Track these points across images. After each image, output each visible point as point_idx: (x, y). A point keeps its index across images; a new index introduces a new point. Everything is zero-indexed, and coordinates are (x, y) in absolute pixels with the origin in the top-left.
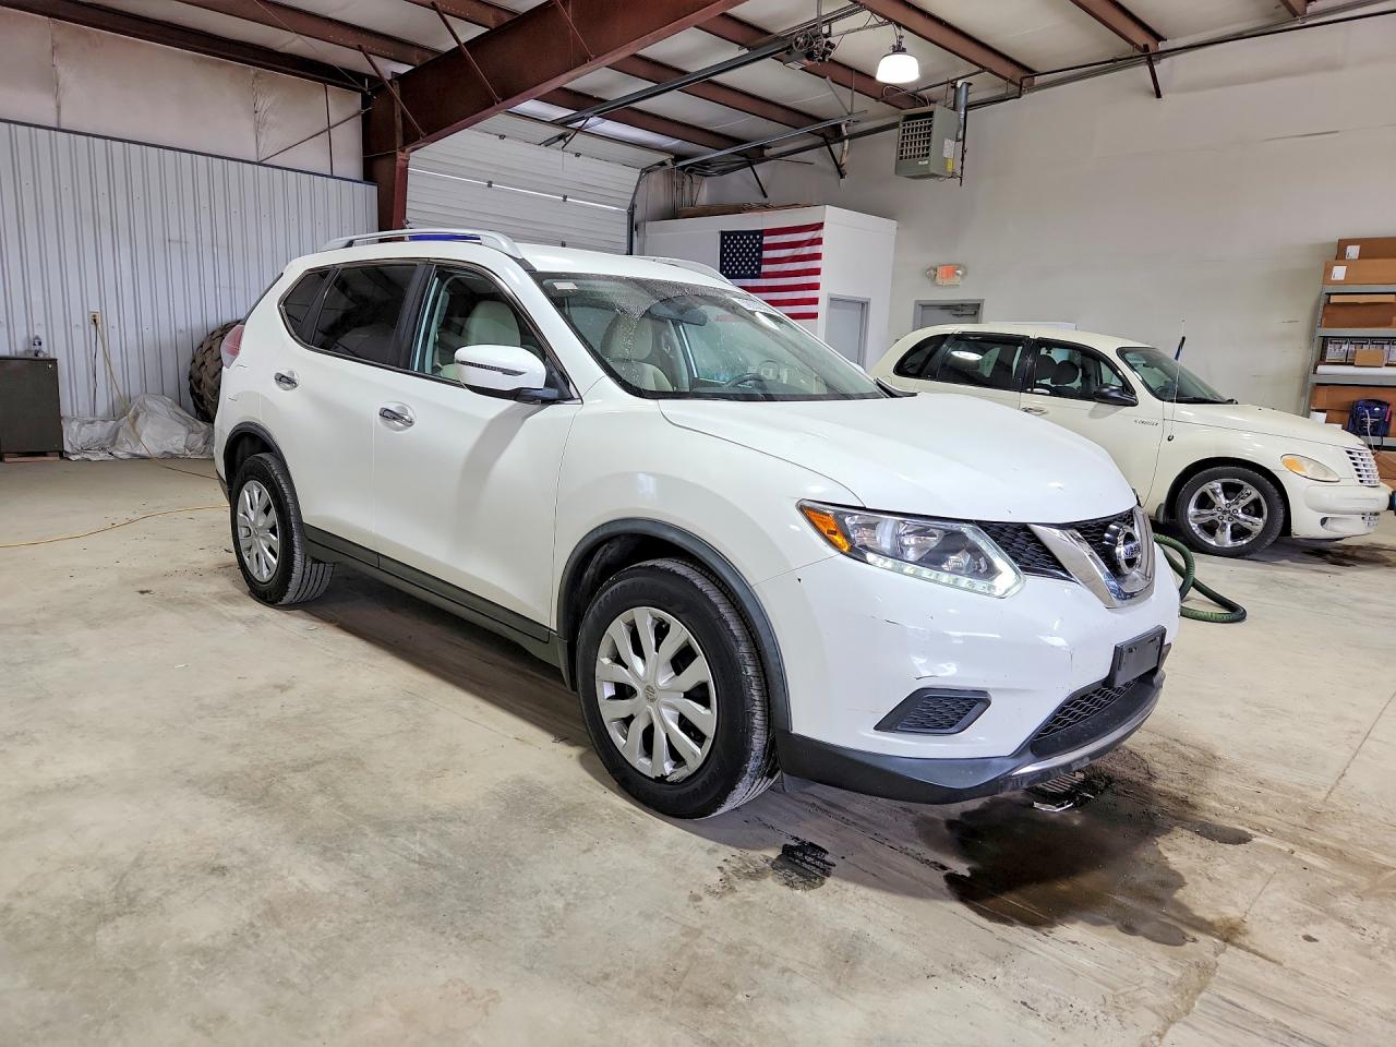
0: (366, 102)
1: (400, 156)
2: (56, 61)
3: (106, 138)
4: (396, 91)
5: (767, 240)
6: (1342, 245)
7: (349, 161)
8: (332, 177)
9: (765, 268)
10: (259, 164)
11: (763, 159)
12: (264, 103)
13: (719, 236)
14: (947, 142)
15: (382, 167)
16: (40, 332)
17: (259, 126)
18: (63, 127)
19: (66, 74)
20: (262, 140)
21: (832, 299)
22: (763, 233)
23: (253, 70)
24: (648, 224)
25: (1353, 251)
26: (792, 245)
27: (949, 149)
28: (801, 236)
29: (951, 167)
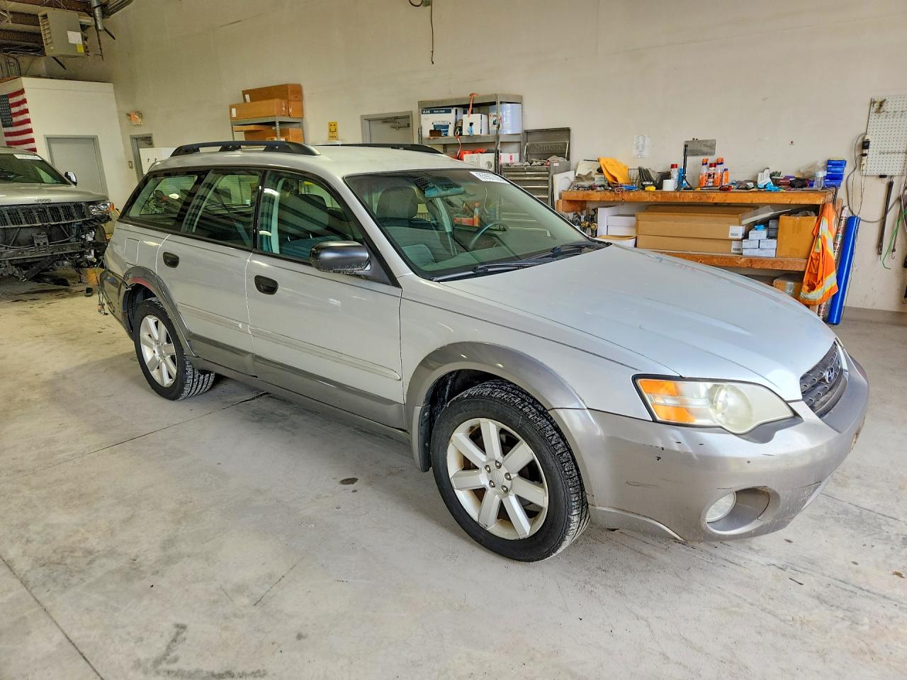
5: (12, 101)
6: (245, 93)
9: (15, 119)
14: (70, 34)
21: (47, 138)
22: (8, 97)
25: (247, 97)
26: (18, 104)
27: (75, 37)
28: (19, 98)
29: (81, 50)
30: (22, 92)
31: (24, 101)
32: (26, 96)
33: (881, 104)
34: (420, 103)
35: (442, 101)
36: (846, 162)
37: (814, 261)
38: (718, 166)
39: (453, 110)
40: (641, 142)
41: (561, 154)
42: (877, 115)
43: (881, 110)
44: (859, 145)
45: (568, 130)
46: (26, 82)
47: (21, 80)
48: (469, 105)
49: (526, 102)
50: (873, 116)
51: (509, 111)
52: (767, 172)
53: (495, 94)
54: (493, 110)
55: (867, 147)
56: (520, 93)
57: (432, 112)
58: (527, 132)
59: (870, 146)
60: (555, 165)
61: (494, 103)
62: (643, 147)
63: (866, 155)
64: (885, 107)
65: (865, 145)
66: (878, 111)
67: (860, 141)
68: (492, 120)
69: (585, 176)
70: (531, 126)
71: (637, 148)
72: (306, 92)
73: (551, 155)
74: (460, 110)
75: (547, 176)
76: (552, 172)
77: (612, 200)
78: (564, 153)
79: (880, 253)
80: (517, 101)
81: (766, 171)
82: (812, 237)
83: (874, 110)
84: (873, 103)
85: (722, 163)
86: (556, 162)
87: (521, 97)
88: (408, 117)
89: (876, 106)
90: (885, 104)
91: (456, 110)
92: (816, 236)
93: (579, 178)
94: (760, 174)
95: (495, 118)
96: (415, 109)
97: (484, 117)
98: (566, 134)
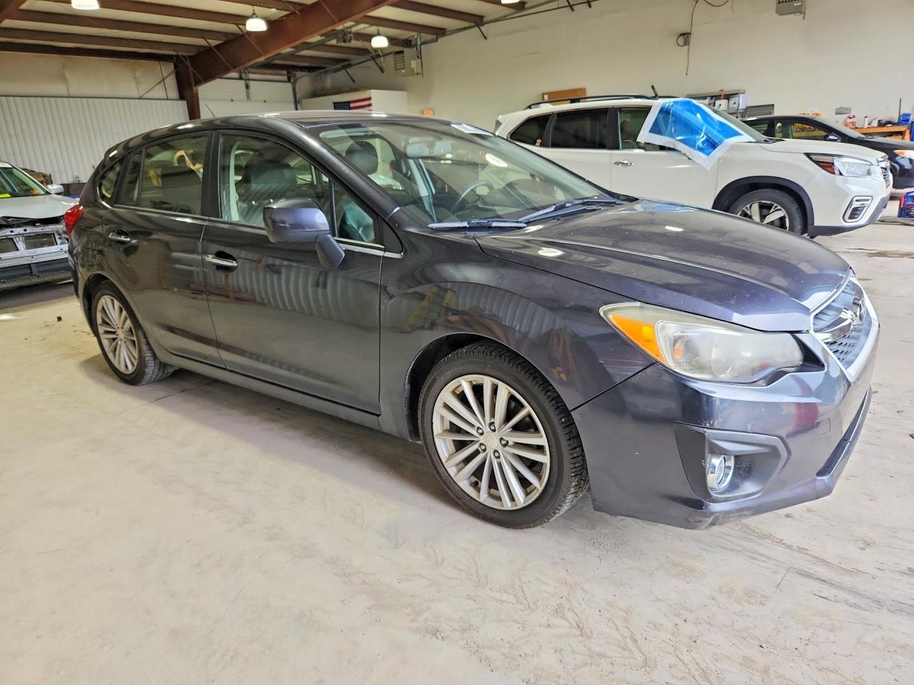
0: (175, 67)
1: (194, 88)
2: (65, 71)
3: (86, 98)
4: (188, 63)
5: (352, 105)
7: (174, 93)
8: (168, 99)
10: (140, 98)
11: (350, 65)
12: (138, 74)
13: (333, 105)
14: (413, 61)
15: (187, 94)
16: (76, 174)
17: (138, 84)
18: (71, 95)
19: (68, 76)
20: (140, 89)
22: (349, 102)
23: (132, 61)
24: (303, 101)
25: (545, 96)
26: (362, 107)
27: (414, 64)
28: (364, 103)
29: (416, 71)
30: (370, 99)
31: (370, 104)
32: (372, 102)
35: (701, 94)
39: (708, 98)
45: (773, 106)
46: (374, 93)
47: (369, 92)
48: (721, 95)
51: (742, 97)
52: (877, 120)
53: (735, 90)
54: (734, 97)
56: (743, 88)
58: (747, 108)
68: (733, 102)
70: (749, 105)
87: (744, 90)
94: (873, 121)
97: (727, 101)
98: (771, 108)
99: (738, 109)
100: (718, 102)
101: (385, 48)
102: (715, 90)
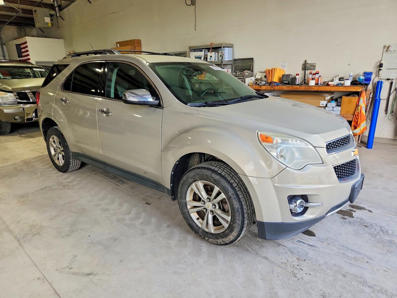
5: (22, 46)
6: (117, 43)
9: (23, 54)
14: (45, 18)
21: (36, 62)
22: (20, 44)
25: (118, 45)
26: (25, 48)
27: (48, 20)
28: (25, 45)
29: (50, 25)
30: (26, 43)
31: (27, 47)
32: (27, 44)
33: (388, 48)
34: (190, 47)
35: (199, 46)
36: (372, 73)
37: (356, 116)
38: (317, 75)
40: (284, 64)
41: (249, 70)
42: (387, 52)
43: (388, 50)
44: (378, 66)
45: (252, 59)
47: (26, 38)
48: (210, 48)
49: (234, 47)
50: (384, 53)
51: (227, 51)
53: (221, 43)
54: (220, 50)
55: (382, 67)
56: (232, 43)
57: (194, 51)
58: (235, 60)
59: (383, 66)
60: (246, 74)
61: (221, 47)
62: (285, 66)
63: (381, 70)
64: (390, 49)
65: (381, 65)
66: (387, 51)
67: (379, 64)
68: (220, 54)
69: (259, 79)
70: (237, 57)
71: (282, 67)
72: (143, 43)
73: (245, 70)
74: (206, 51)
75: (243, 79)
76: (245, 77)
77: (270, 89)
78: (251, 69)
79: (386, 113)
80: (231, 46)
81: (337, 77)
82: (356, 106)
83: (385, 50)
84: (385, 47)
85: (318, 73)
86: (247, 73)
88: (185, 53)
89: (386, 48)
90: (390, 47)
91: (205, 50)
92: (357, 105)
93: (256, 80)
94: (334, 78)
95: (221, 54)
96: (187, 50)
97: (216, 53)
98: (251, 61)
99: (222, 62)
100: (209, 54)
101: (4, 5)
102: (207, 42)
